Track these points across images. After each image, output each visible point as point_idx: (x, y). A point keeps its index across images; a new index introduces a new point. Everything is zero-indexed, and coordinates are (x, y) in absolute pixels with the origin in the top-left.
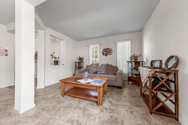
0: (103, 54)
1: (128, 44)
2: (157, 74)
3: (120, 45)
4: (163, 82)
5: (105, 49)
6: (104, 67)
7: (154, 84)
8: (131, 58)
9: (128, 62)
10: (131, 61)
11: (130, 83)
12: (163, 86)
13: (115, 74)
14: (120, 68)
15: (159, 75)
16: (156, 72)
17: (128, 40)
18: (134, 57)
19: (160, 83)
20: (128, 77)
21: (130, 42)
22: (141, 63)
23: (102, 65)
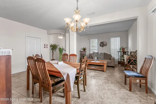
0: (100, 45)
1: (118, 39)
2: (130, 58)
3: (113, 40)
4: (132, 61)
5: (102, 42)
6: (102, 55)
7: (129, 62)
8: (120, 49)
9: (118, 52)
10: (120, 51)
11: (120, 65)
12: (132, 62)
13: (110, 59)
14: (113, 56)
15: (131, 58)
16: (129, 57)
17: (118, 36)
18: (122, 49)
19: (131, 62)
20: (118, 62)
21: (120, 38)
22: (127, 52)
23: (101, 53)
